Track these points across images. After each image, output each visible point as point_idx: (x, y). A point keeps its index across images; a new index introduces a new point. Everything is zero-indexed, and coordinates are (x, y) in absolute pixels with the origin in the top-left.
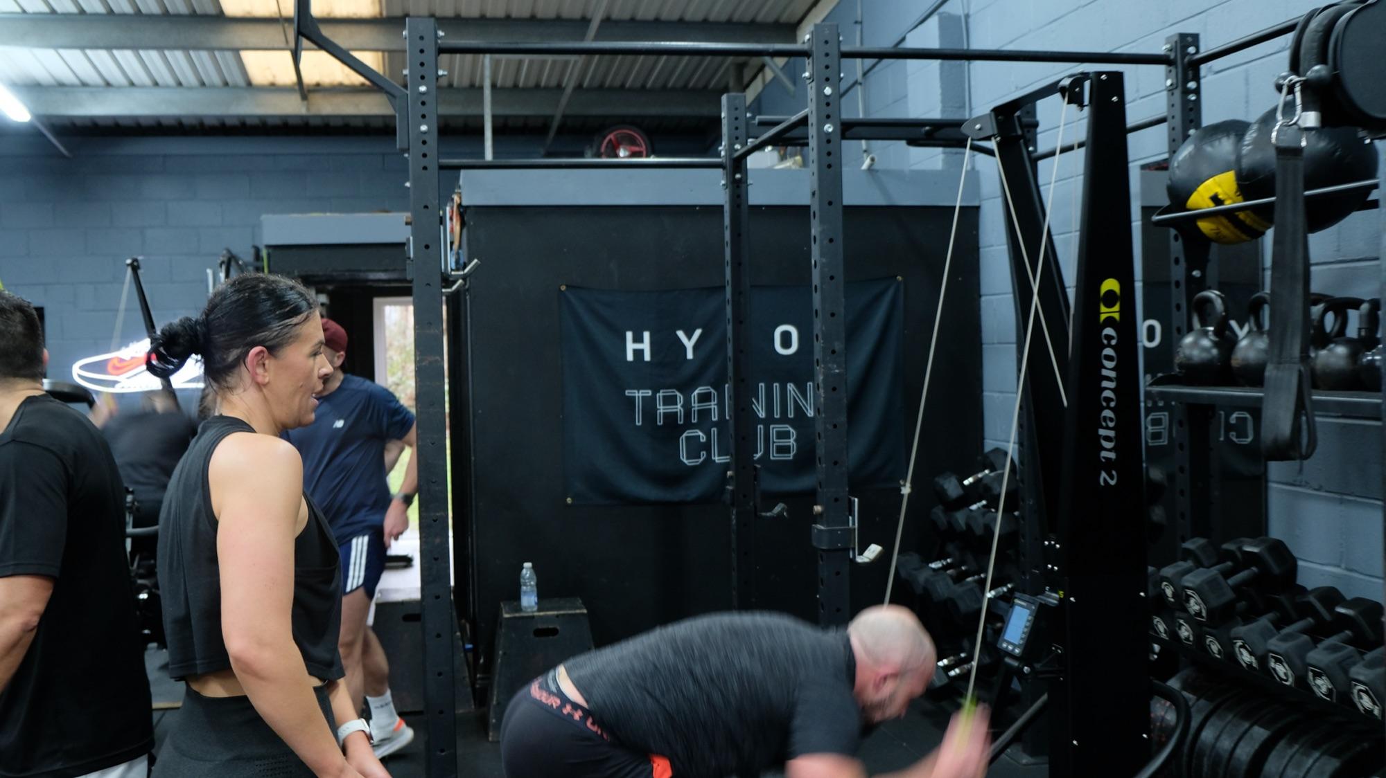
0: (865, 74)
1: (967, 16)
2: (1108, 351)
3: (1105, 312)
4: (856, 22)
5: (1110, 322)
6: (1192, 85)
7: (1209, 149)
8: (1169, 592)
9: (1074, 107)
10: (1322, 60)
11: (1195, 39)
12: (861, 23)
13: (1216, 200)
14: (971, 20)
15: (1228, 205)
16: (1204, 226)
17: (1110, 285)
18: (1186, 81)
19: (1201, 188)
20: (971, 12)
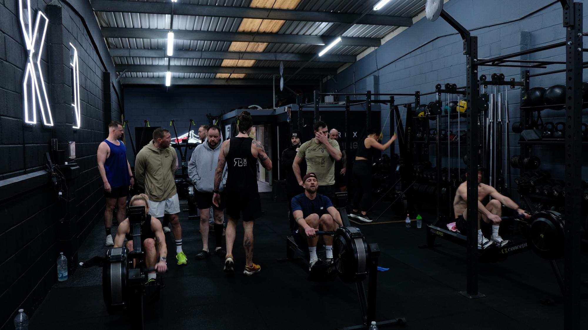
0: (355, 82)
1: (379, 76)
2: (409, 136)
3: (409, 131)
4: (354, 72)
5: (409, 132)
6: (419, 99)
7: (421, 108)
8: (415, 169)
9: (405, 108)
10: (430, 108)
11: (418, 92)
12: (355, 72)
13: (421, 115)
14: (379, 77)
15: (423, 116)
16: (420, 119)
17: (409, 128)
18: (418, 98)
19: (420, 114)
20: (379, 75)
